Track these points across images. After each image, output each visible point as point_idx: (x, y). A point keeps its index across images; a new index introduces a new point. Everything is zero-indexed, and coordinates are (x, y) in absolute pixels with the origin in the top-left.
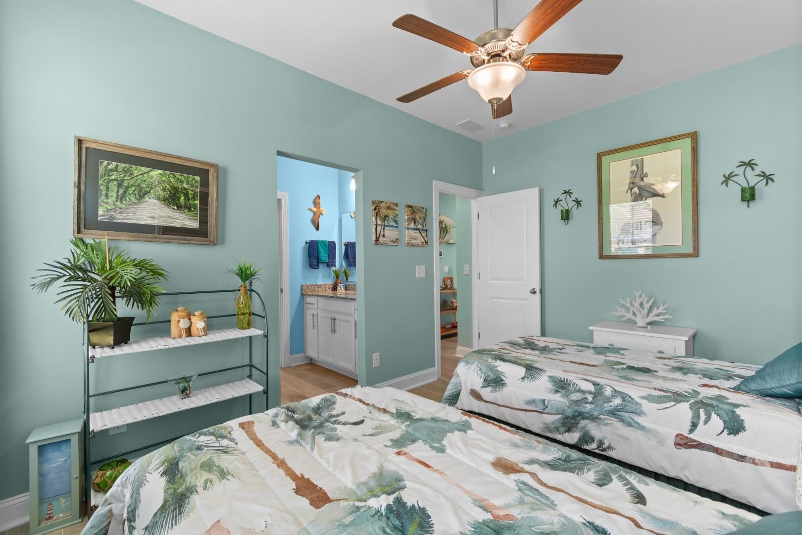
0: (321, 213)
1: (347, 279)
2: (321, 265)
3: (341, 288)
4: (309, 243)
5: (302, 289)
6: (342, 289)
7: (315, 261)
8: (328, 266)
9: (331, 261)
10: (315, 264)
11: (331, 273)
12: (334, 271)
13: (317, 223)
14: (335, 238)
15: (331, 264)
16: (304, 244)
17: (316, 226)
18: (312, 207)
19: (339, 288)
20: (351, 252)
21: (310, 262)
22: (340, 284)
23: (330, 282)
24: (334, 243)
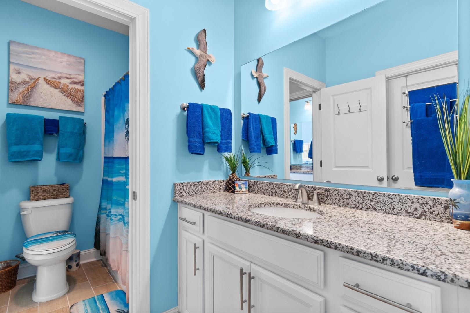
0: (208, 60)
1: (247, 173)
2: (207, 149)
3: (240, 188)
4: (188, 107)
5: (174, 192)
6: (244, 189)
7: (198, 140)
8: (220, 150)
9: (225, 141)
10: (197, 144)
11: (222, 162)
12: (227, 159)
13: (201, 76)
14: (229, 105)
15: (223, 147)
16: (179, 110)
17: (200, 81)
18: (193, 46)
19: (237, 188)
20: (253, 129)
21: (189, 142)
22: (238, 182)
23: (221, 177)
24: (228, 112)
